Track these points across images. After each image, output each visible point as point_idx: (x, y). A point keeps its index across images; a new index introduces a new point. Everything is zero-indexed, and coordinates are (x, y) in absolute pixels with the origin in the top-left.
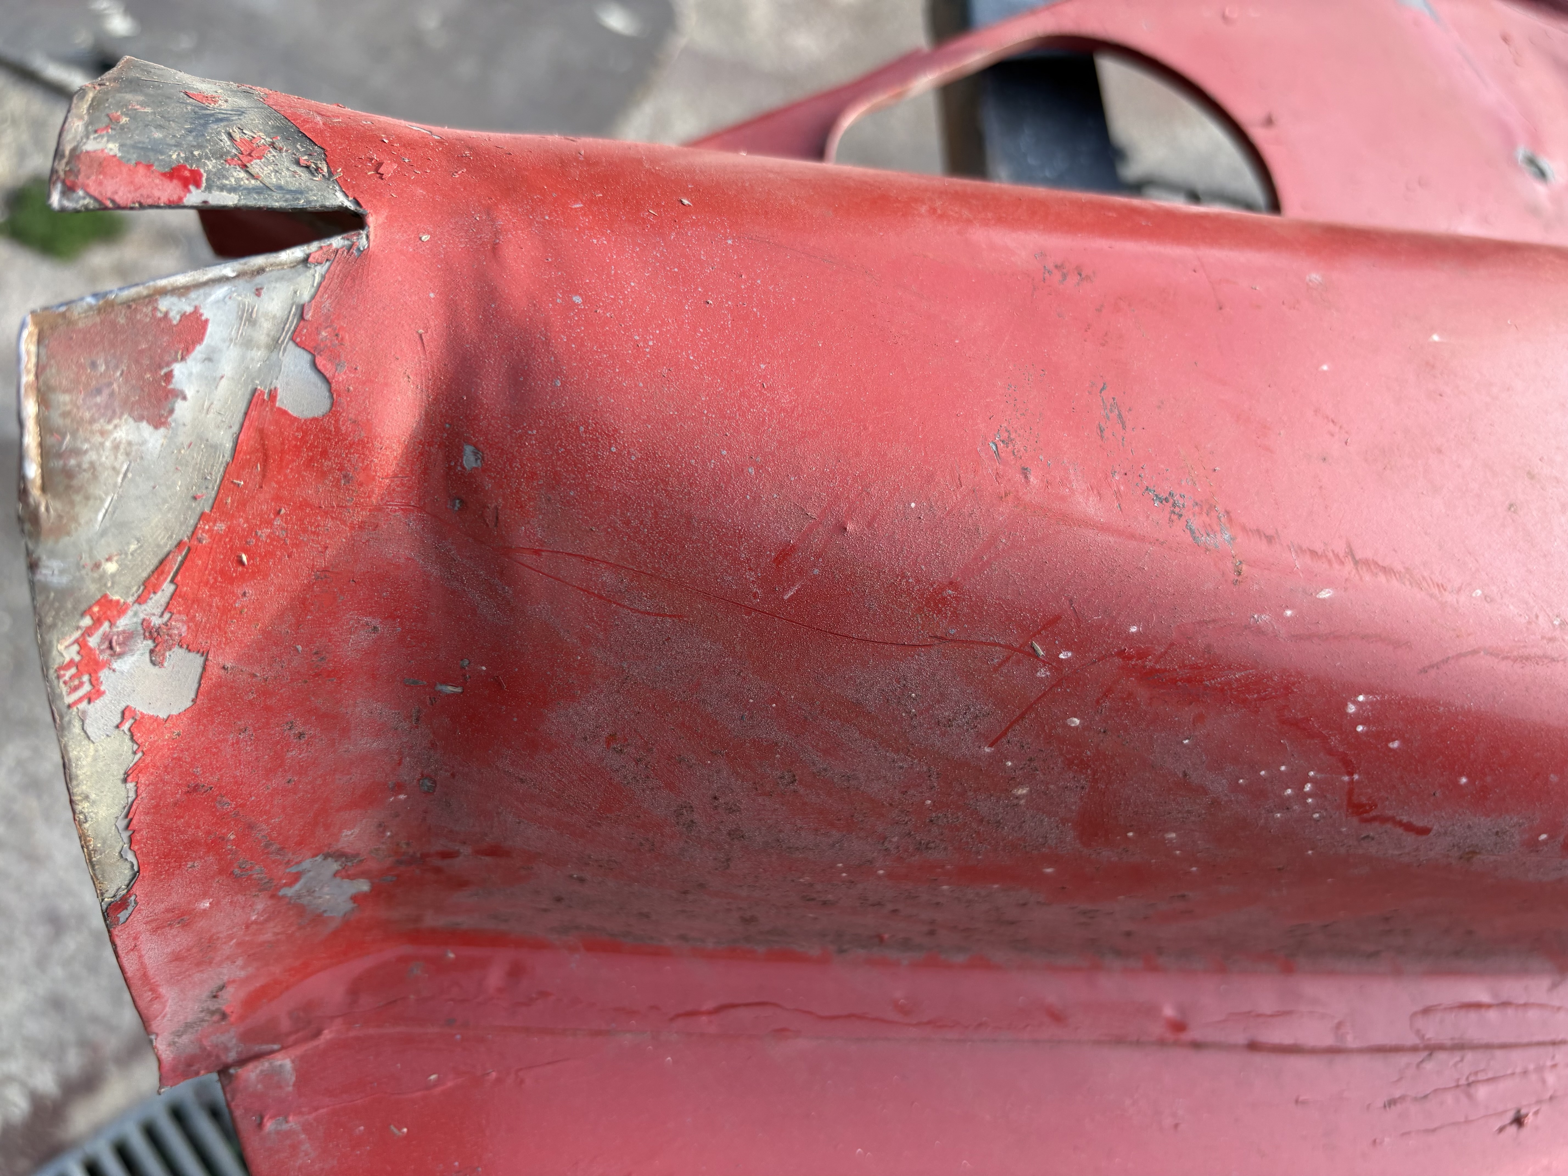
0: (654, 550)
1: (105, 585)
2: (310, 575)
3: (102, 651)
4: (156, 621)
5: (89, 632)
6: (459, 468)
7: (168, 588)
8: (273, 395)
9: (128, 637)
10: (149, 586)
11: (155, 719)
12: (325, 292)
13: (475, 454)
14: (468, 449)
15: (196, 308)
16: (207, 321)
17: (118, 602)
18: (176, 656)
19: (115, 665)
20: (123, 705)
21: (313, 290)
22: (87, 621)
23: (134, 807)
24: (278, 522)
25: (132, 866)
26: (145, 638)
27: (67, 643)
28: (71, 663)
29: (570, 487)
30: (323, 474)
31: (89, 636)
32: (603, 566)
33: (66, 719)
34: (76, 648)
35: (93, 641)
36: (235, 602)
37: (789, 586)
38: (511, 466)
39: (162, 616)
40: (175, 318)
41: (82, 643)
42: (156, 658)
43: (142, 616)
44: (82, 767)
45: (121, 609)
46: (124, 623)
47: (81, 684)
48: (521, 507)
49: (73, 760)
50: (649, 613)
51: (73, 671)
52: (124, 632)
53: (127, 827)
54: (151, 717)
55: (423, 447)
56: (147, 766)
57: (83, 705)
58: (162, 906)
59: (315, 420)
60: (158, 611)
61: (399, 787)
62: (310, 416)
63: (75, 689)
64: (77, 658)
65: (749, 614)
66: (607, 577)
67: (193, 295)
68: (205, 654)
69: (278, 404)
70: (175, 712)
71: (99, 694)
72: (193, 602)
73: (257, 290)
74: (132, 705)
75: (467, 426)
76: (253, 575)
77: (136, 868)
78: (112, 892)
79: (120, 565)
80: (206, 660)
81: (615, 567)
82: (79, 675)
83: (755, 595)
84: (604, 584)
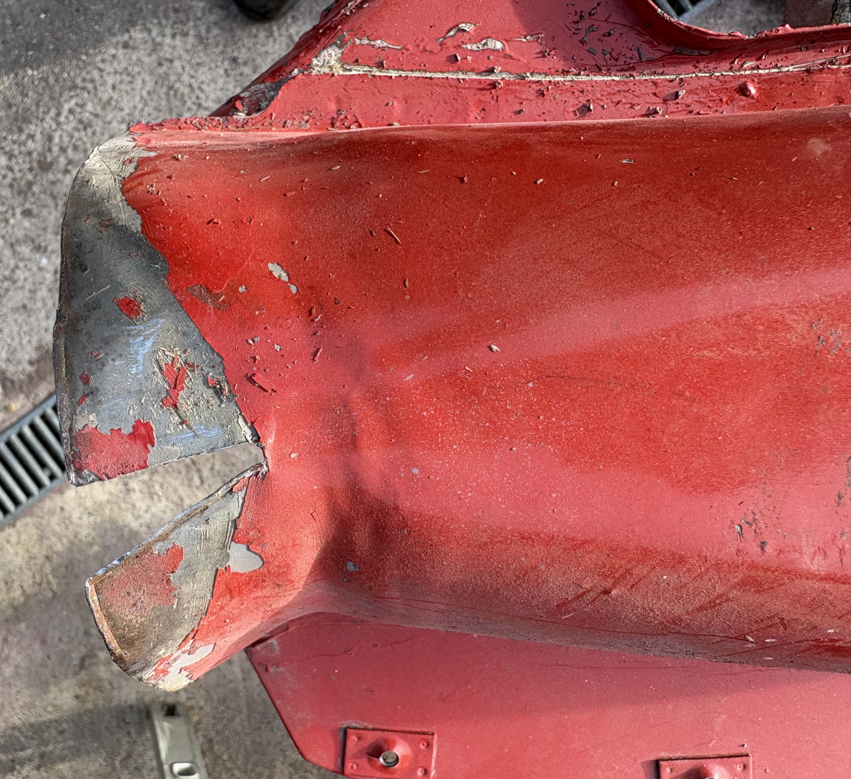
6: (345, 569)
7: (191, 641)
8: (228, 569)
12: (247, 510)
13: (354, 565)
14: (350, 563)
15: (175, 543)
16: (181, 547)
21: (239, 509)
24: (243, 606)
30: (264, 587)
32: (438, 604)
36: (226, 630)
37: (565, 614)
40: (164, 554)
59: (255, 571)
62: (252, 570)
65: (536, 621)
67: (170, 537)
69: (232, 571)
72: (205, 638)
73: (206, 521)
76: (233, 622)
81: (446, 604)
83: (541, 617)
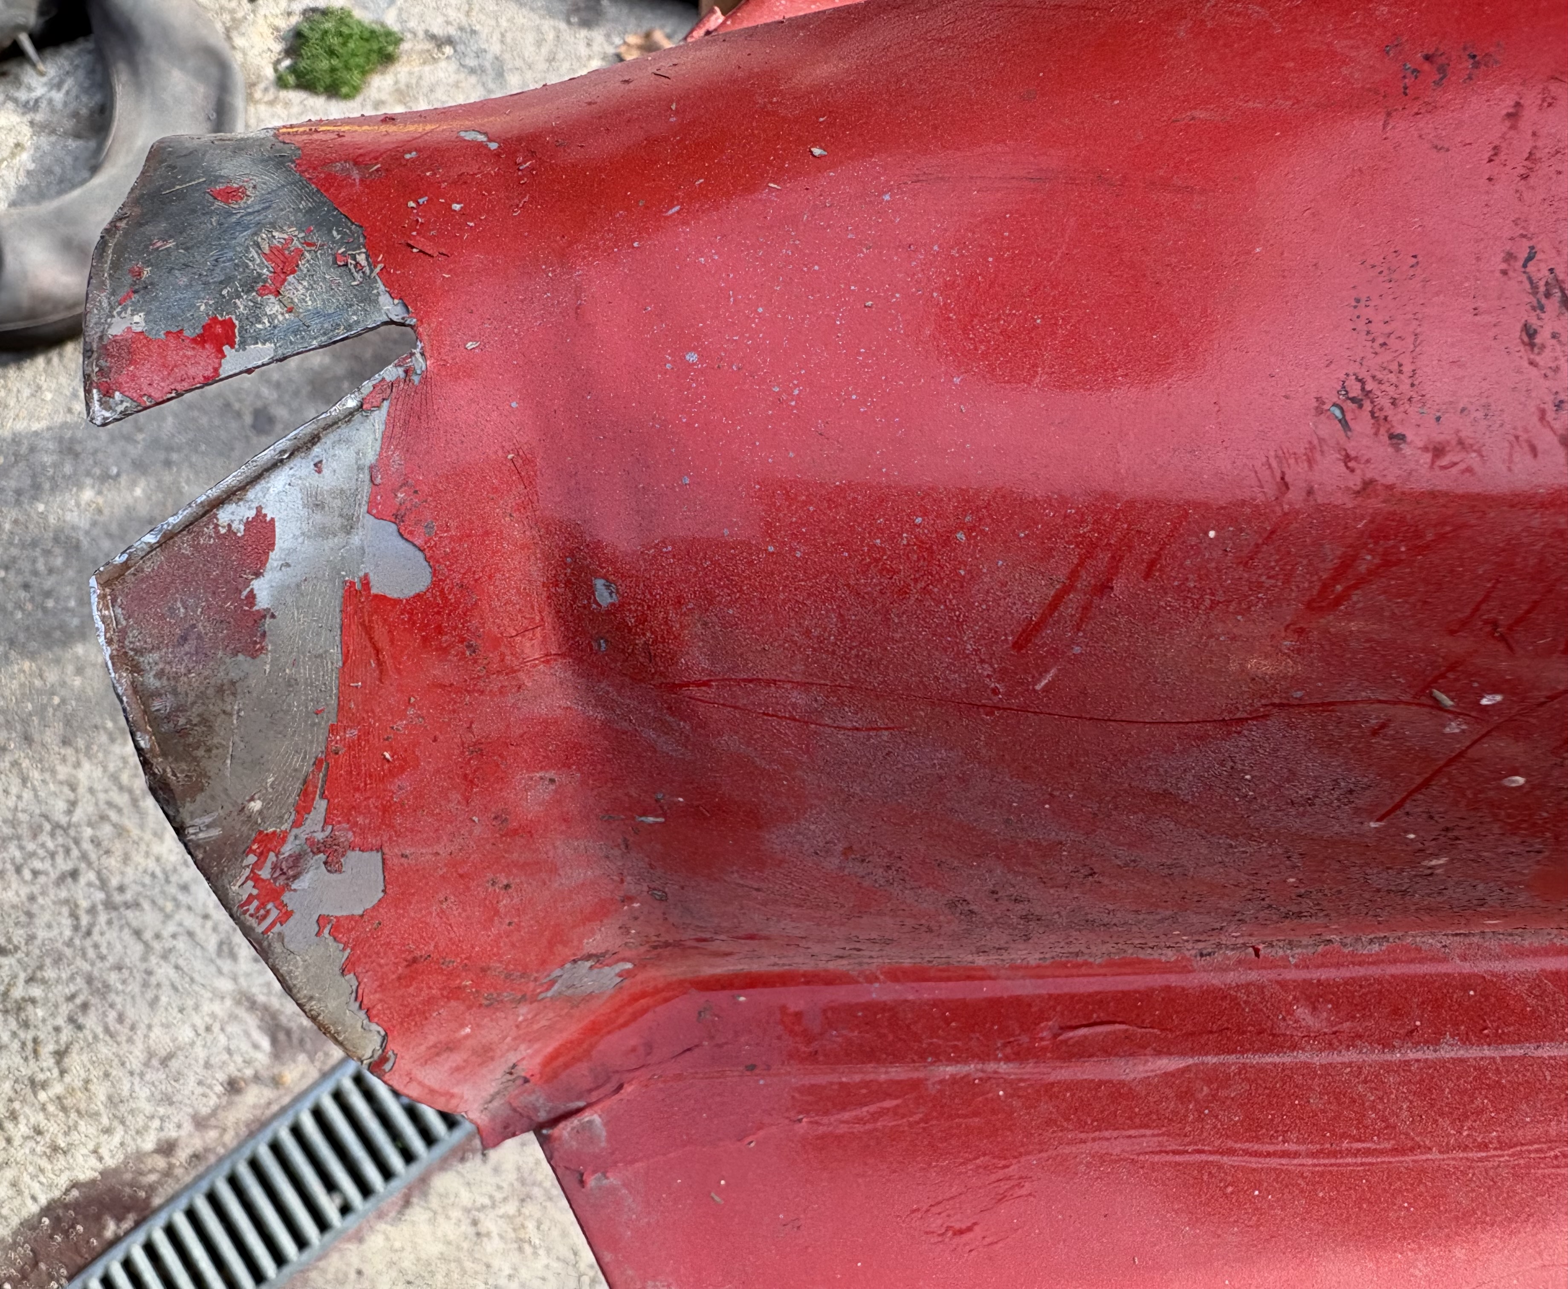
0: (849, 659)
1: (256, 823)
2: (463, 753)
3: (275, 879)
4: (320, 836)
5: (257, 865)
6: (594, 606)
7: (321, 805)
8: (366, 583)
9: (297, 859)
10: (303, 808)
11: (351, 918)
13: (608, 587)
14: (599, 583)
15: (259, 509)
16: (273, 520)
17: (274, 833)
18: (353, 858)
19: (294, 886)
20: (316, 917)
21: (378, 445)
22: (252, 859)
23: (360, 991)
24: (411, 712)
25: (379, 1032)
26: (314, 854)
27: (239, 883)
28: (251, 898)
29: (729, 605)
30: (444, 651)
31: (260, 869)
32: (789, 686)
33: (265, 943)
34: (250, 883)
35: (265, 873)
36: (392, 797)
37: (1041, 674)
38: (651, 594)
39: (323, 830)
40: (238, 530)
41: (255, 878)
42: (332, 866)
43: (303, 836)
44: (296, 978)
45: (283, 838)
46: (288, 849)
47: (268, 912)
48: (675, 638)
49: (285, 974)
50: (857, 729)
51: (256, 903)
52: (290, 856)
53: (360, 1007)
54: (347, 917)
55: (549, 590)
56: (359, 959)
57: (277, 928)
58: (423, 1048)
59: (418, 596)
60: (319, 827)
61: (628, 899)
62: (412, 594)
63: (264, 917)
64: (255, 892)
65: (991, 713)
66: (798, 697)
67: (251, 494)
68: (380, 849)
69: (374, 591)
70: (369, 906)
71: (288, 915)
72: (350, 810)
73: (315, 465)
74: (325, 912)
75: (591, 557)
76: (402, 769)
77: (383, 1033)
78: (368, 1053)
79: (263, 801)
80: (383, 854)
81: (805, 686)
82: (263, 905)
83: (995, 691)
84: (794, 706)
